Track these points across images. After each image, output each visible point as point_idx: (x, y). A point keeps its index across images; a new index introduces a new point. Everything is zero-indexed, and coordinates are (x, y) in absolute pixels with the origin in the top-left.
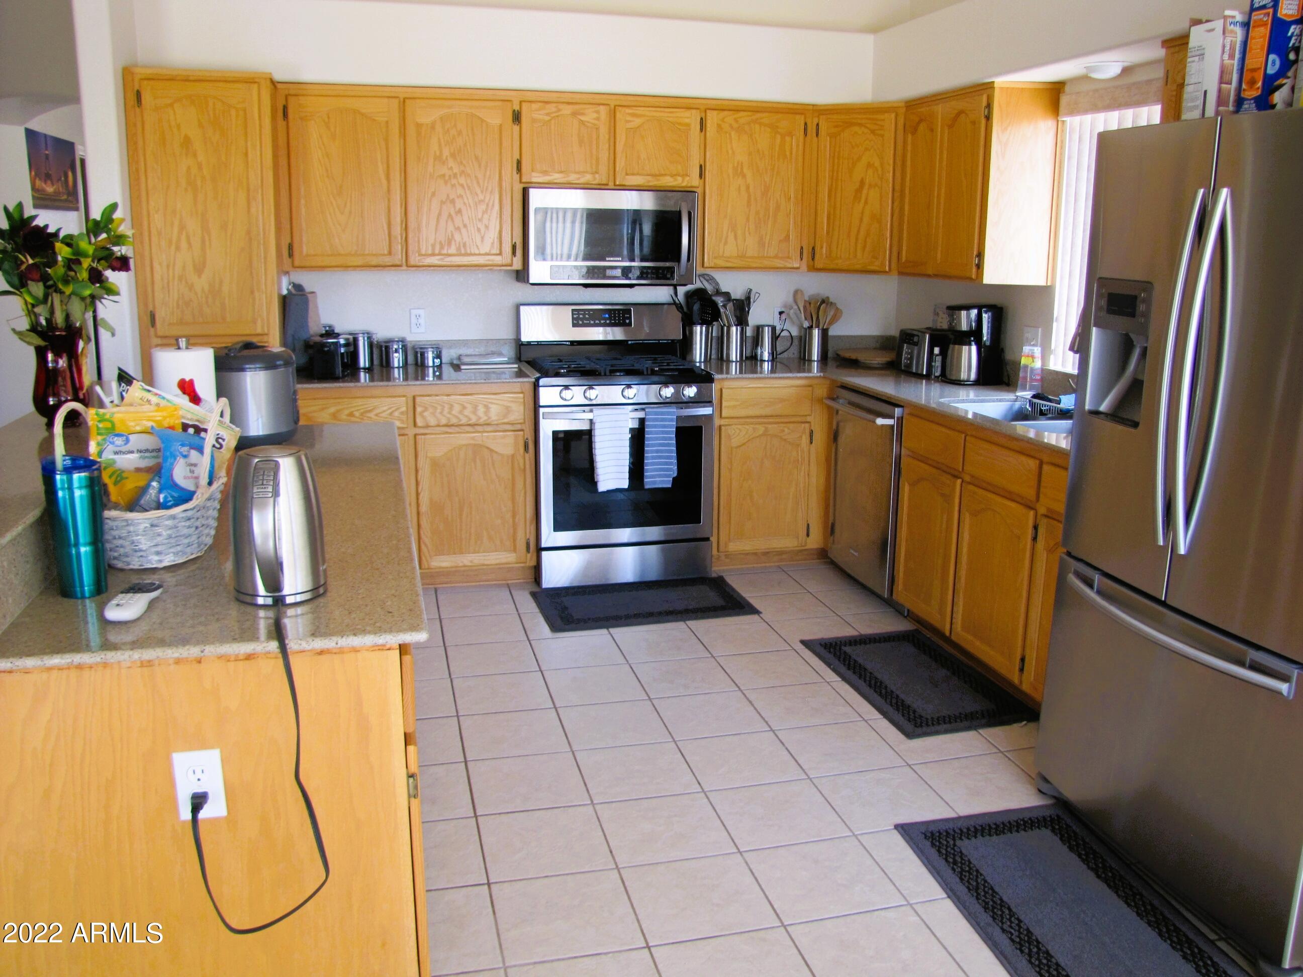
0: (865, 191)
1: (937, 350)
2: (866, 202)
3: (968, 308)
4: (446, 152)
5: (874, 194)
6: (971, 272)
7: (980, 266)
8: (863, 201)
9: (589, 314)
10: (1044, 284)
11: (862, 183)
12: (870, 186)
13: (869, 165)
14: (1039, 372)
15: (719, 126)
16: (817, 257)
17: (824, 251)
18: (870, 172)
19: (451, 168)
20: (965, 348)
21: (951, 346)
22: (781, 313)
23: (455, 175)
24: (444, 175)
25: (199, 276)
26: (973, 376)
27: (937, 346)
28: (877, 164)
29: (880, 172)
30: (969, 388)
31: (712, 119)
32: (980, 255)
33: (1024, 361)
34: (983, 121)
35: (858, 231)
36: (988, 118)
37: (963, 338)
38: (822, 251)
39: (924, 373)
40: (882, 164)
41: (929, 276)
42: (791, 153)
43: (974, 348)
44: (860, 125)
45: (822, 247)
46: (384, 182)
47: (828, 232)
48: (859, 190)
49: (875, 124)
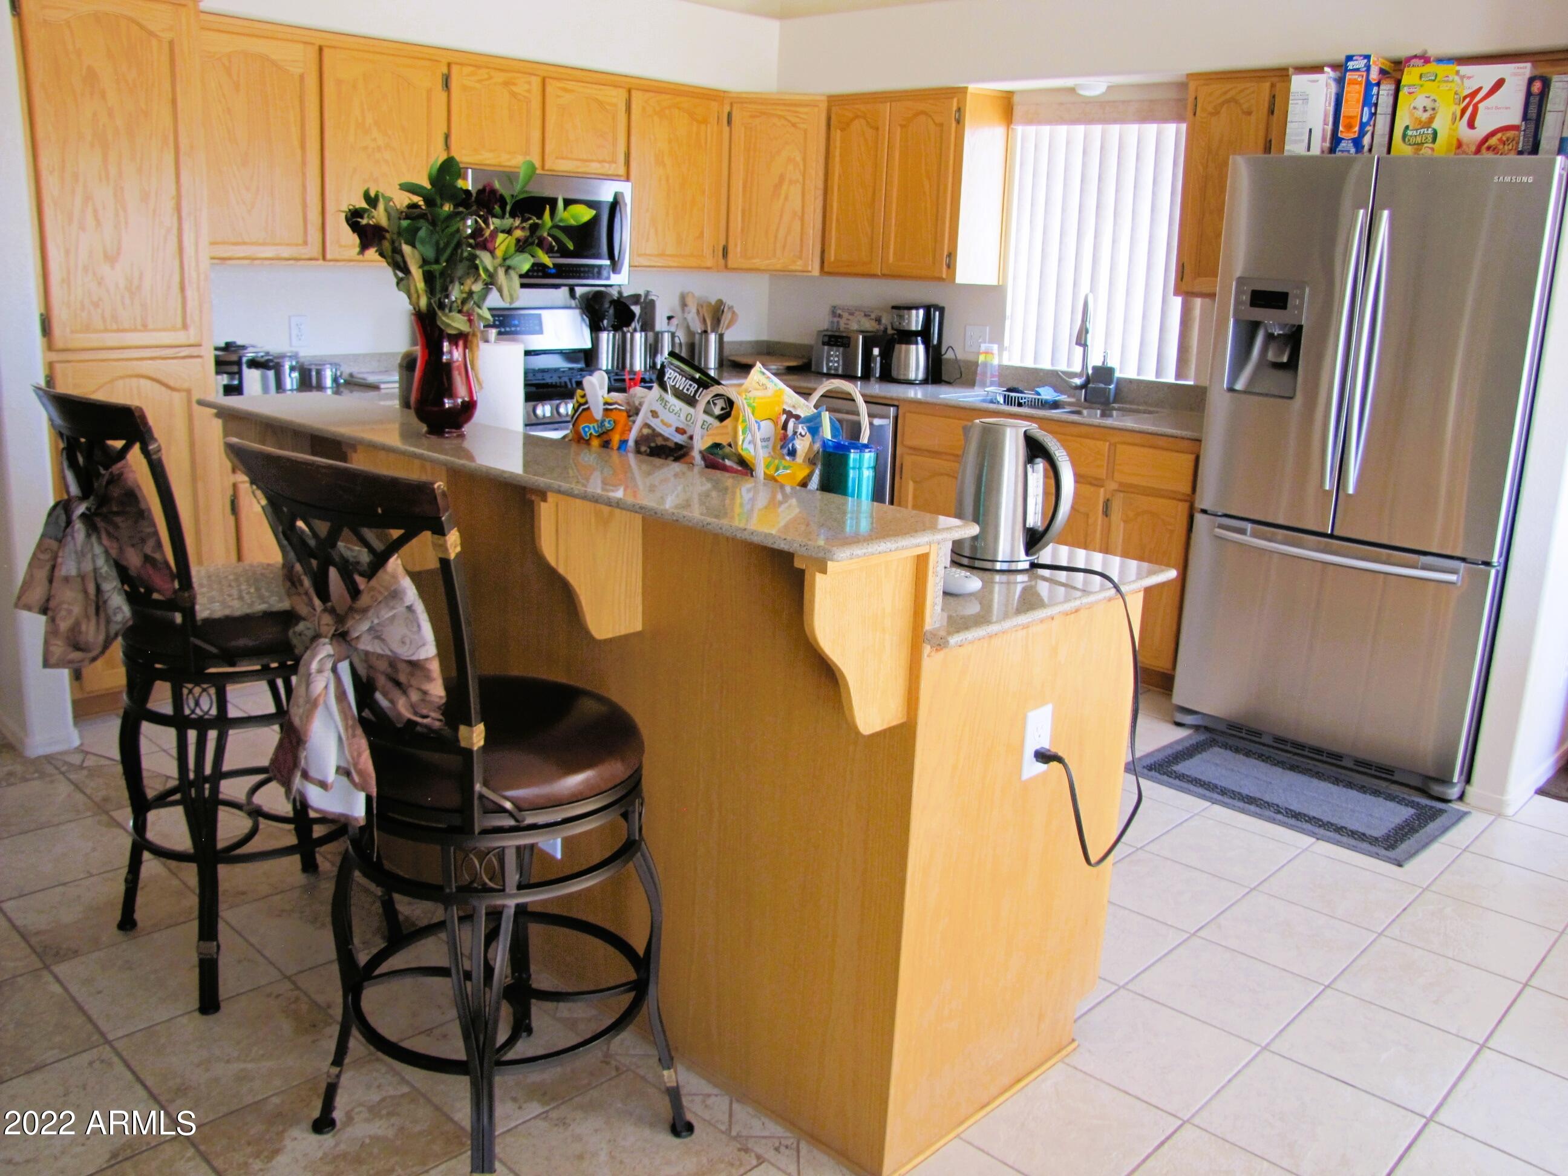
0: (785, 187)
1: (876, 351)
2: (786, 198)
3: (917, 308)
4: (369, 120)
5: (795, 192)
6: (941, 272)
7: (951, 265)
8: (782, 197)
9: (499, 321)
10: (995, 283)
11: (782, 178)
12: (791, 182)
13: (790, 160)
14: (997, 368)
15: (644, 109)
16: (730, 255)
17: (739, 249)
18: (791, 167)
19: (375, 140)
20: (913, 347)
21: (897, 346)
22: (670, 318)
23: (379, 149)
24: (366, 148)
25: (113, 267)
26: (921, 375)
27: (876, 346)
28: (799, 159)
29: (802, 167)
30: (917, 388)
31: (637, 98)
32: (952, 256)
33: (982, 359)
34: (954, 124)
35: (777, 230)
36: (959, 121)
37: (907, 337)
38: (735, 251)
39: (859, 375)
40: (804, 160)
41: (874, 276)
42: (706, 143)
43: (921, 348)
44: (780, 117)
45: (736, 245)
46: (298, 152)
47: (742, 230)
48: (778, 186)
49: (798, 117)
